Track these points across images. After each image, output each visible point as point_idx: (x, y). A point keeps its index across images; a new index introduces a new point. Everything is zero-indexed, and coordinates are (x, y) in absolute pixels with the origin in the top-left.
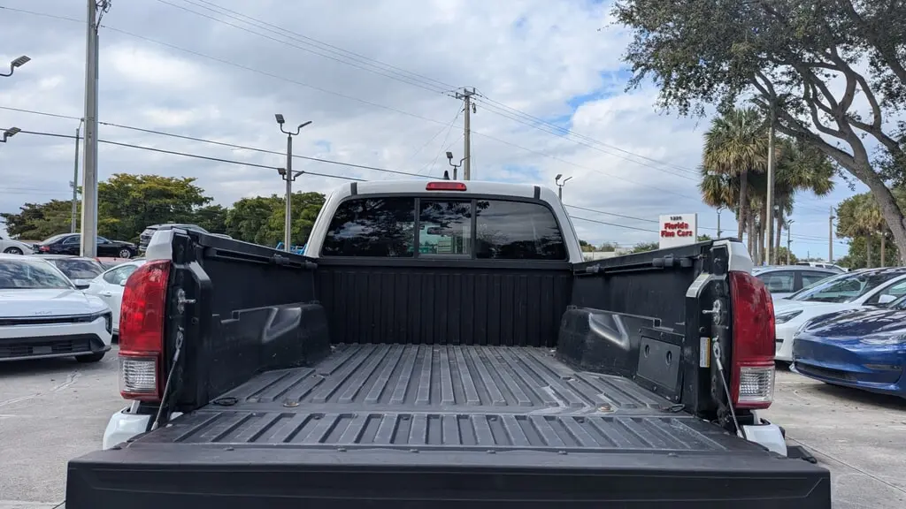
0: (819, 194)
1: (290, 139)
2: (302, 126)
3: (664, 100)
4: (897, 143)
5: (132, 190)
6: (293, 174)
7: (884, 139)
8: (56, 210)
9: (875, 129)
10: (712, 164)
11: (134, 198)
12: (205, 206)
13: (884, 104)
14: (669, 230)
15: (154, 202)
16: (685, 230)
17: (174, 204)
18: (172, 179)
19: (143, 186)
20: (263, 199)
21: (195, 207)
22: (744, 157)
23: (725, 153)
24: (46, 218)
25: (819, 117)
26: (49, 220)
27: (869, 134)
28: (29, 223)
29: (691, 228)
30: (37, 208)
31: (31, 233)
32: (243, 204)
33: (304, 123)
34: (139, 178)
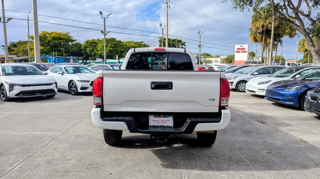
0: (291, 37)
1: (105, 20)
2: (109, 15)
3: (235, 6)
4: (316, 21)
5: (48, 37)
6: (106, 32)
7: (311, 19)
8: (22, 44)
9: (308, 16)
10: (254, 27)
11: (49, 40)
12: (74, 42)
13: (313, 6)
14: (238, 51)
15: (56, 42)
16: (244, 50)
17: (63, 42)
18: (62, 33)
19: (52, 36)
20: (94, 40)
21: (70, 43)
22: (265, 24)
23: (258, 23)
24: (18, 47)
25: (288, 12)
26: (19, 48)
27: (306, 18)
28: (12, 49)
29: (247, 50)
30: (14, 43)
31: (13, 52)
32: (87, 42)
33: (109, 14)
34: (50, 33)
